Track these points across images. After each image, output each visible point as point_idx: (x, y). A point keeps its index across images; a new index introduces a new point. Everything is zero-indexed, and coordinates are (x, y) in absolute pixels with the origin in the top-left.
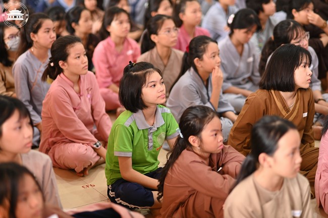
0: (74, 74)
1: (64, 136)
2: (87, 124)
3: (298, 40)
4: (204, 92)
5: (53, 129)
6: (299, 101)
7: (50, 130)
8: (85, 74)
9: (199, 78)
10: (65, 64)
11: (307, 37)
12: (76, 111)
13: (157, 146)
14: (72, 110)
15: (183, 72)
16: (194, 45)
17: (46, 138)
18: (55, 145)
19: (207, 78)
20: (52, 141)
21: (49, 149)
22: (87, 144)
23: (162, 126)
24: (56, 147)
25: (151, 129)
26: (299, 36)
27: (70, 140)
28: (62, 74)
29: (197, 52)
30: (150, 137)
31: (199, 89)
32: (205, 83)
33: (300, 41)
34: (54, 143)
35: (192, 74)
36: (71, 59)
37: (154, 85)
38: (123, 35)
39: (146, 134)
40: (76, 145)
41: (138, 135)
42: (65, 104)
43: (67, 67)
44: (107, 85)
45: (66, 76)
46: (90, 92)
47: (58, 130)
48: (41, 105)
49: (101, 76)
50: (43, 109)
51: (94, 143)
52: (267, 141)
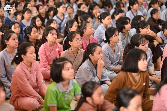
0: (29, 62)
1: (23, 93)
2: (35, 88)
3: (143, 44)
4: (95, 71)
5: (17, 90)
6: (141, 77)
7: (16, 90)
8: (34, 62)
9: (92, 64)
10: (25, 56)
11: (147, 43)
12: (29, 81)
13: (70, 99)
14: (27, 81)
15: (83, 61)
16: (89, 48)
17: (14, 94)
18: (18, 98)
19: (96, 64)
20: (17, 96)
21: (15, 100)
22: (35, 98)
23: (72, 90)
24: (18, 99)
25: (66, 91)
26: (143, 43)
27: (26, 96)
28: (22, 62)
29: (91, 51)
30: (66, 95)
31: (92, 69)
32: (95, 67)
33: (144, 45)
34: (18, 97)
35: (88, 62)
36: (28, 54)
37: (68, 70)
38: (53, 41)
39: (64, 94)
40: (29, 99)
41: (60, 95)
42: (23, 77)
43: (25, 58)
44: (45, 66)
45: (24, 63)
46: (36, 72)
47: (20, 90)
48: (11, 77)
49: (42, 62)
50: (12, 79)
51: (38, 98)
52: (125, 100)
